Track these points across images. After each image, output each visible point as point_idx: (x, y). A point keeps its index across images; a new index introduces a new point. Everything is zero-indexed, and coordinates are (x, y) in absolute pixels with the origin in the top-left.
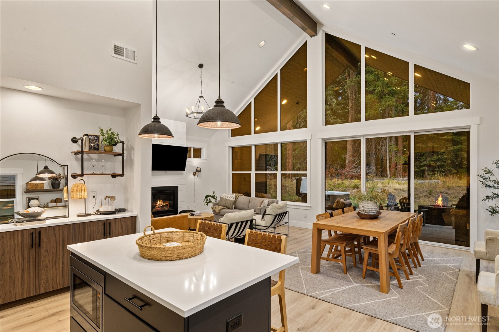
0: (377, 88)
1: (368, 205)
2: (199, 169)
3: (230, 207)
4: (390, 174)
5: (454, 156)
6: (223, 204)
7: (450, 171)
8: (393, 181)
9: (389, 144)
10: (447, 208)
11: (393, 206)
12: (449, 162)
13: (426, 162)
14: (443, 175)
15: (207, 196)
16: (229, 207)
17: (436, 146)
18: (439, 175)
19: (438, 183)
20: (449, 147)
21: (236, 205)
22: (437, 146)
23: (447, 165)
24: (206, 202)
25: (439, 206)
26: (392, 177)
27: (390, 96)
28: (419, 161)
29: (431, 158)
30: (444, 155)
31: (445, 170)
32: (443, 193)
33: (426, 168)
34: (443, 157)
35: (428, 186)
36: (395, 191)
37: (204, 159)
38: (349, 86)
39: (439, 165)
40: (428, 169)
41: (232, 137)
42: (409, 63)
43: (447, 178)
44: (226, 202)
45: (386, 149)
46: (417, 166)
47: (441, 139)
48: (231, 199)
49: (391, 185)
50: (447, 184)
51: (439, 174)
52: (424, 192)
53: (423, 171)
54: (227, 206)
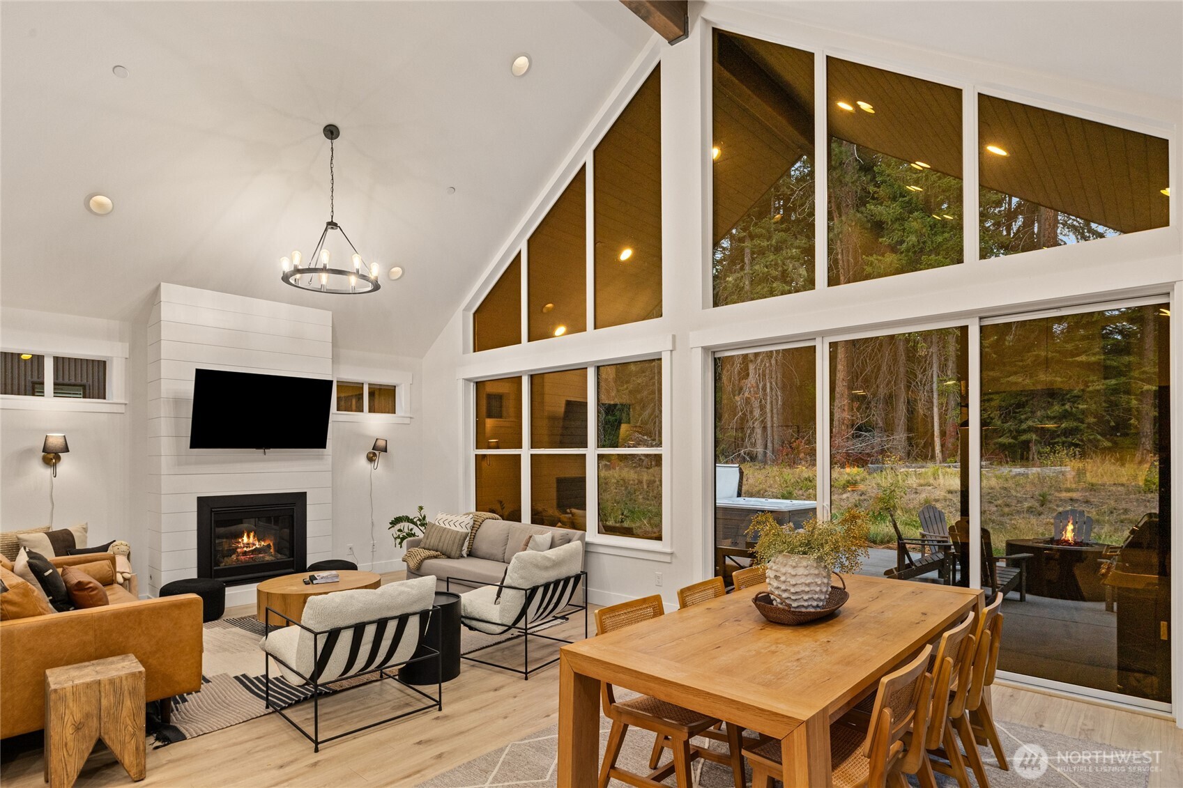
0: (907, 237)
1: (793, 573)
2: (381, 443)
3: (453, 554)
4: (942, 451)
5: (1104, 404)
6: (432, 544)
7: (1095, 444)
8: (948, 470)
9: (938, 377)
10: (1089, 549)
11: (935, 543)
12: (1092, 420)
13: (1034, 422)
14: (1077, 453)
15: (398, 520)
16: (448, 553)
17: (1059, 379)
18: (1067, 454)
19: (1063, 473)
20: (1093, 381)
21: (474, 546)
22: (1061, 382)
23: (1088, 428)
24: (399, 537)
25: (1067, 542)
26: (948, 460)
27: (940, 257)
28: (1015, 418)
29: (1045, 410)
30: (1079, 404)
31: (1082, 440)
32: (1077, 500)
33: (1034, 437)
34: (1075, 408)
35: (1036, 481)
36: (950, 496)
37: (403, 414)
38: (838, 234)
39: (1065, 429)
40: (1038, 438)
41: (474, 351)
42: (961, 90)
43: (1087, 460)
44: (441, 537)
45: (932, 389)
46: (1010, 430)
47: (1072, 363)
48: (458, 529)
49: (941, 480)
50: (1089, 477)
51: (1065, 452)
52: (1026, 499)
53: (1026, 445)
54: (444, 548)
